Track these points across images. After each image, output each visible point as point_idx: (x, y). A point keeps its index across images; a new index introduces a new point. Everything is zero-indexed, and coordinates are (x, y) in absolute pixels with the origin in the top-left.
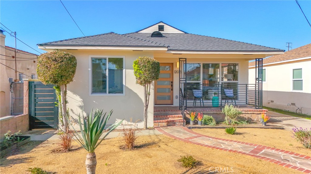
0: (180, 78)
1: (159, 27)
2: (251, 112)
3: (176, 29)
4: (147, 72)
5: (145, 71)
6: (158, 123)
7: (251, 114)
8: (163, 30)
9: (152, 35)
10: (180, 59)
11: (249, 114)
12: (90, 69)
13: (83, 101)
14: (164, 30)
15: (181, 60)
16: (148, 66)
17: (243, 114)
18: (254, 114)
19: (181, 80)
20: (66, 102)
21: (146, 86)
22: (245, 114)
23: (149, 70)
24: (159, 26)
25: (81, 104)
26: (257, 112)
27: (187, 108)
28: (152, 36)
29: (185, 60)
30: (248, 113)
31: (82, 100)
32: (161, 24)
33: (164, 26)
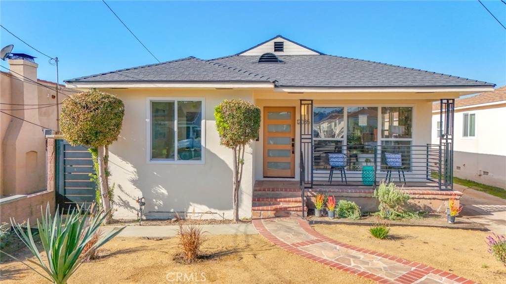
0: (301, 135)
1: (275, 45)
2: (431, 196)
3: (305, 47)
4: (236, 126)
5: (233, 123)
6: (259, 211)
7: (430, 199)
8: (282, 50)
9: (260, 59)
10: (301, 100)
11: (426, 199)
12: (148, 120)
13: (138, 173)
14: (284, 50)
15: (303, 102)
16: (238, 115)
17: (415, 200)
18: (436, 200)
19: (303, 137)
20: (107, 173)
21: (238, 148)
22: (419, 200)
23: (239, 123)
24: (275, 43)
25: (134, 176)
26: (441, 196)
27: (313, 186)
28: (260, 61)
29: (310, 102)
30: (423, 198)
31: (136, 170)
32: (279, 40)
33: (284, 44)
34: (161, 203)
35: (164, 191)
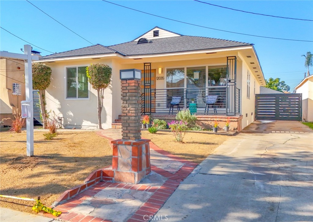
3: (172, 32)
6: (115, 125)
10: (144, 63)
12: (65, 77)
13: (61, 105)
14: (159, 35)
17: (209, 121)
18: (222, 122)
19: (146, 85)
21: (101, 90)
24: (154, 31)
25: (59, 107)
27: (151, 114)
28: (138, 43)
29: (149, 64)
31: (60, 103)
32: (156, 29)
33: (159, 31)
34: (71, 120)
35: (71, 114)
